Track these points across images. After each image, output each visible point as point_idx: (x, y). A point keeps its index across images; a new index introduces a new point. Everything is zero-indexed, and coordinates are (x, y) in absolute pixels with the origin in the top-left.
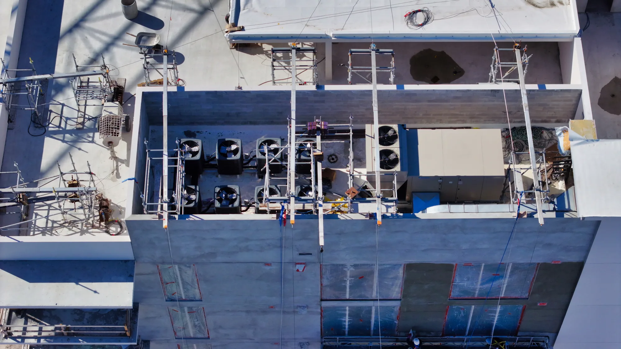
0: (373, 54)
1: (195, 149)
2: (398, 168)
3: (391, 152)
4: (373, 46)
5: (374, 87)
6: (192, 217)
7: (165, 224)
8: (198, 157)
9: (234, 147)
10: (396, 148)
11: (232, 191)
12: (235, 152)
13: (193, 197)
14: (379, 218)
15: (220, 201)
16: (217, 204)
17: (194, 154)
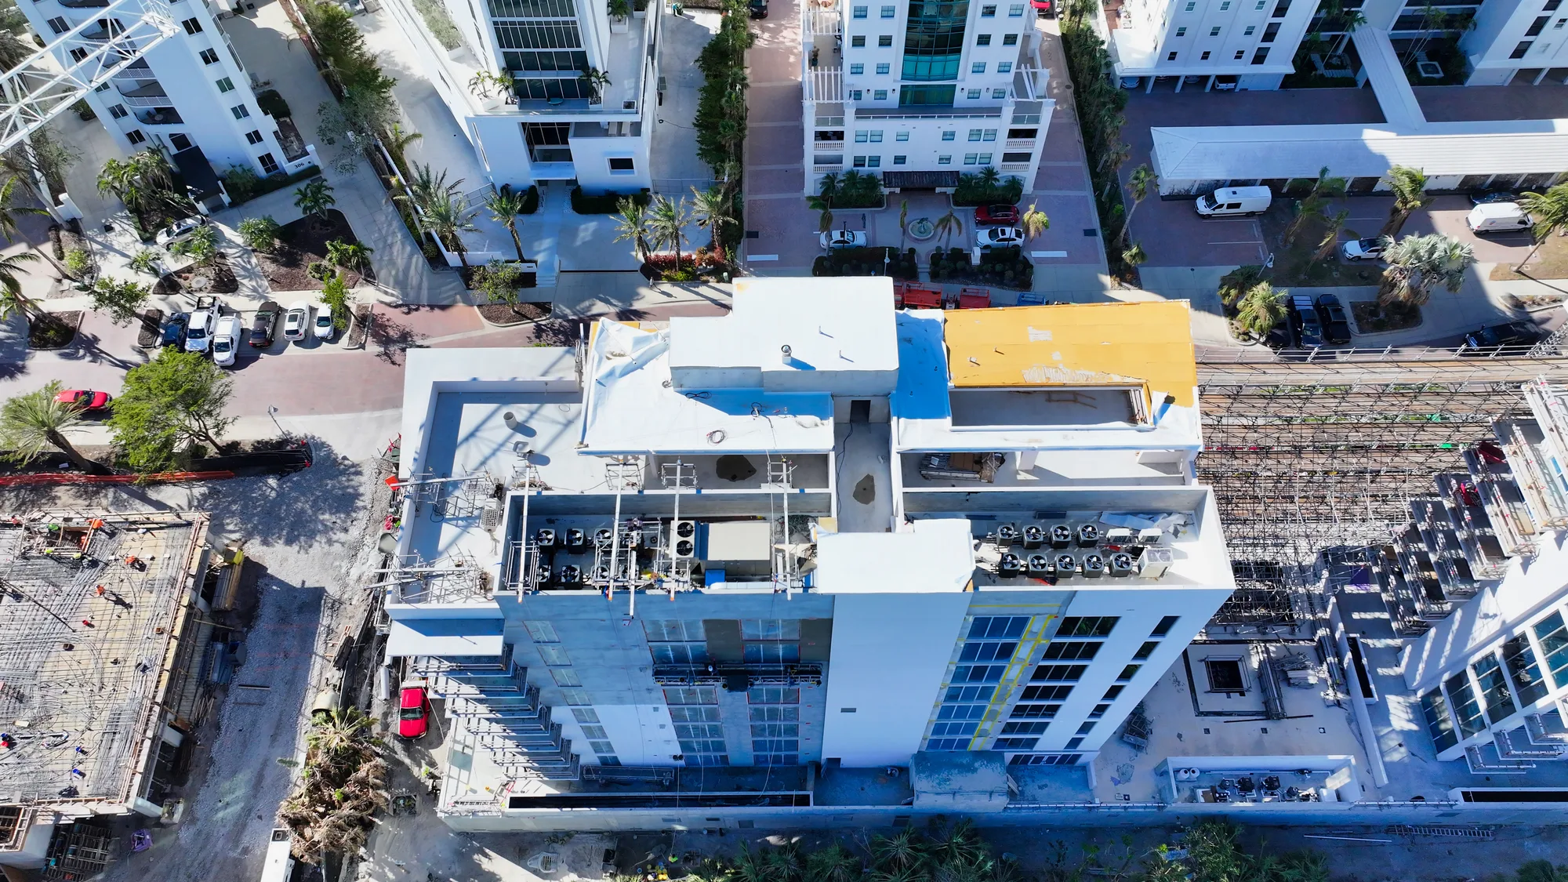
0: (679, 468)
1: (550, 537)
2: (692, 555)
3: (687, 542)
4: (679, 462)
5: (678, 491)
6: (543, 593)
7: (520, 599)
8: (551, 543)
9: (578, 535)
10: (691, 539)
11: (575, 570)
12: (579, 539)
13: (546, 574)
14: (672, 595)
15: (565, 577)
16: (563, 580)
17: (549, 540)
